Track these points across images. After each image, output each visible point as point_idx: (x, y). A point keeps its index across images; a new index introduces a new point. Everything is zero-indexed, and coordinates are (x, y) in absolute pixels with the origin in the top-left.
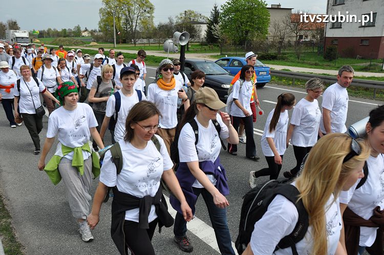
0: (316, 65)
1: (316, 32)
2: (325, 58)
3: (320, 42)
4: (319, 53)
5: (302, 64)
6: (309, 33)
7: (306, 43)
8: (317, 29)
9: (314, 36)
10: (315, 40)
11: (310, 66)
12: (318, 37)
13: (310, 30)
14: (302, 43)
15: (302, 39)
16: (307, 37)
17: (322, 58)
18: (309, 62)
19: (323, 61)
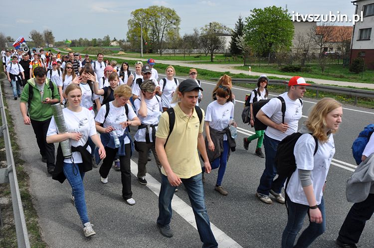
0: (341, 78)
1: (341, 44)
2: (351, 70)
3: (346, 54)
4: (345, 66)
5: (327, 76)
6: (334, 46)
7: (331, 55)
8: (343, 42)
9: (339, 49)
10: (340, 52)
11: (335, 79)
12: (344, 49)
13: (335, 42)
14: (326, 55)
15: (327, 51)
16: (332, 49)
17: (348, 71)
18: (334, 74)
19: (349, 73)
